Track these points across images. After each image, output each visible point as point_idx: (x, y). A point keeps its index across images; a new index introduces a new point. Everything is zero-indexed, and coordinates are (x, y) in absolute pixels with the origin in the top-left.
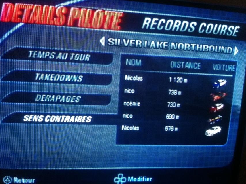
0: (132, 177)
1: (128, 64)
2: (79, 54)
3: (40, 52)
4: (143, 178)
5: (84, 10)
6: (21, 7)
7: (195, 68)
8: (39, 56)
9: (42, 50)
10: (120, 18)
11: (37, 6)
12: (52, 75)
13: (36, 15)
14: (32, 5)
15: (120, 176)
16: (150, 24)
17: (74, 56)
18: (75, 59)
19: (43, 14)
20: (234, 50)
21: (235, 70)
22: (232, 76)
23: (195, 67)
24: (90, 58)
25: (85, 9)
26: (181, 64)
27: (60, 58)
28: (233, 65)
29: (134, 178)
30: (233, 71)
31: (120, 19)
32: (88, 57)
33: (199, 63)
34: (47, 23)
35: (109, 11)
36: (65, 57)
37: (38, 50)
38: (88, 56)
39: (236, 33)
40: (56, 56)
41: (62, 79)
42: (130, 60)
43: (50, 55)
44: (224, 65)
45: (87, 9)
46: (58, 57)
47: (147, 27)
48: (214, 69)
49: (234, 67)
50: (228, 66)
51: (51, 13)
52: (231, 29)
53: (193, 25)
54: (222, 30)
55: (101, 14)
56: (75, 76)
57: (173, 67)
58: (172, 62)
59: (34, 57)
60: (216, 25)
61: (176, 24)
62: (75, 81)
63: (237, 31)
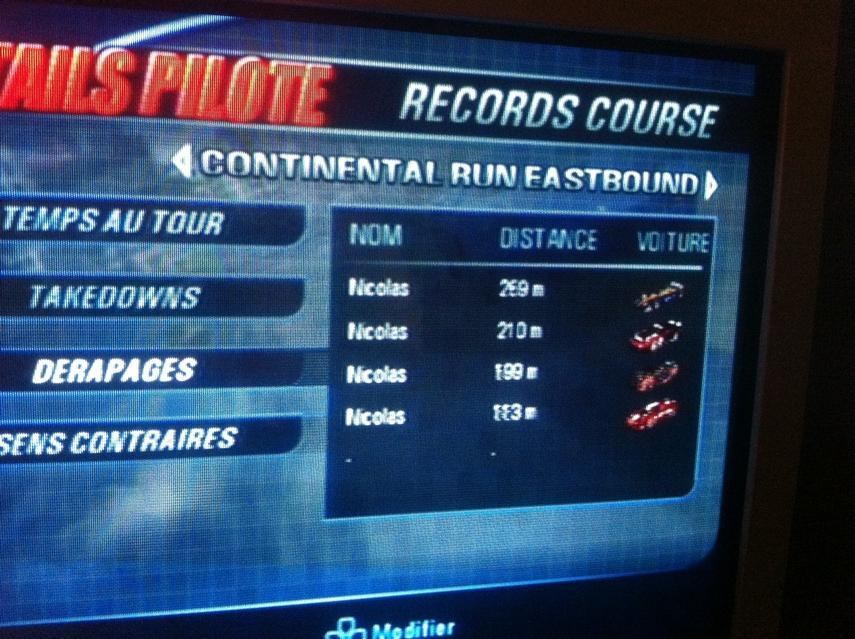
0: (388, 627)
1: (358, 241)
2: (183, 214)
3: (43, 211)
4: (425, 625)
5: (196, 60)
7: (579, 248)
8: (41, 225)
9: (51, 204)
10: (323, 84)
11: (27, 50)
12: (91, 288)
13: (25, 81)
14: (8, 45)
15: (346, 627)
16: (426, 104)
17: (166, 219)
18: (170, 229)
19: (50, 78)
20: (704, 183)
21: (709, 247)
22: (698, 268)
23: (581, 245)
24: (224, 225)
25: (200, 57)
26: (534, 236)
27: (116, 228)
28: (701, 233)
29: (392, 628)
30: (704, 251)
31: (322, 91)
32: (214, 222)
33: (592, 231)
34: (65, 107)
35: (283, 63)
36: (134, 222)
37: (37, 203)
38: (216, 219)
39: (708, 128)
40: (101, 220)
41: (126, 301)
42: (365, 226)
43: (80, 220)
44: (672, 234)
45: (206, 55)
46: (106, 227)
47: (417, 115)
48: (643, 248)
49: (707, 239)
51: (78, 73)
52: (692, 113)
53: (568, 104)
54: (663, 118)
55: (254, 74)
56: (171, 290)
57: (507, 246)
58: (504, 230)
59: (21, 226)
60: (643, 104)
61: (513, 104)
62: (174, 305)
63: (712, 122)
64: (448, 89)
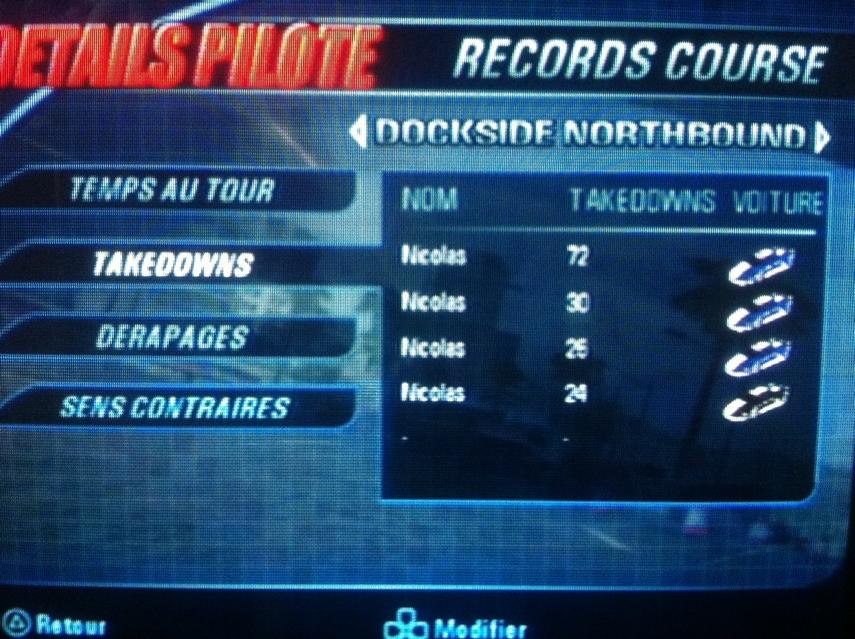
0: (451, 622)
1: (410, 206)
3: (106, 181)
4: (493, 626)
5: (247, 30)
6: (42, 36)
8: (104, 195)
9: (113, 175)
10: (373, 45)
11: (92, 31)
12: (149, 255)
13: (90, 59)
14: (76, 26)
15: (406, 618)
16: (482, 60)
17: (219, 187)
18: (223, 197)
19: (113, 55)
20: (814, 134)
21: (823, 208)
22: (811, 232)
24: (274, 192)
25: (251, 25)
27: (173, 196)
28: (813, 191)
29: (457, 624)
30: (817, 213)
31: (372, 53)
32: (266, 189)
34: (126, 82)
35: (334, 27)
36: (188, 191)
37: (100, 174)
38: (267, 186)
39: (815, 73)
40: (159, 189)
41: (182, 269)
42: (417, 190)
43: (140, 188)
44: (776, 194)
45: (257, 24)
46: (164, 195)
47: (472, 73)
48: (739, 209)
49: (820, 198)
50: (795, 195)
51: (137, 50)
52: (794, 56)
53: (644, 52)
54: (759, 63)
55: (304, 39)
56: (225, 255)
59: (86, 197)
60: (734, 48)
62: (227, 274)
63: (820, 65)
64: (506, 42)
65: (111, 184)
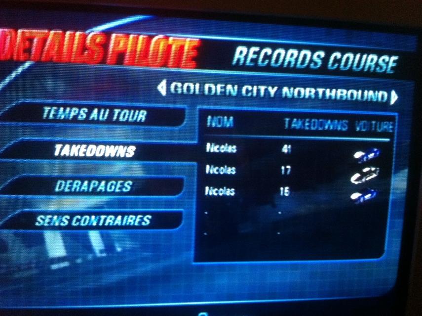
1: (211, 124)
2: (127, 111)
3: (62, 109)
5: (134, 38)
6: (28, 35)
8: (60, 116)
9: (65, 106)
11: (55, 34)
12: (83, 146)
13: (54, 48)
14: (46, 31)
16: (246, 57)
17: (119, 114)
18: (121, 119)
19: (65, 47)
20: (391, 96)
21: (393, 129)
24: (146, 117)
25: (136, 36)
27: (96, 118)
28: (389, 121)
31: (195, 51)
32: (142, 115)
34: (73, 60)
35: (175, 38)
36: (104, 115)
37: (59, 106)
39: (392, 68)
41: (100, 153)
42: (215, 117)
44: (374, 122)
45: (139, 35)
46: (91, 117)
47: (241, 63)
48: (358, 129)
49: (392, 125)
50: (382, 124)
51: (78, 44)
52: (384, 60)
54: (368, 63)
55: (162, 44)
56: (121, 147)
59: (51, 117)
60: (358, 56)
61: (290, 56)
62: (122, 155)
63: (394, 65)
64: (257, 49)
65: (64, 111)
